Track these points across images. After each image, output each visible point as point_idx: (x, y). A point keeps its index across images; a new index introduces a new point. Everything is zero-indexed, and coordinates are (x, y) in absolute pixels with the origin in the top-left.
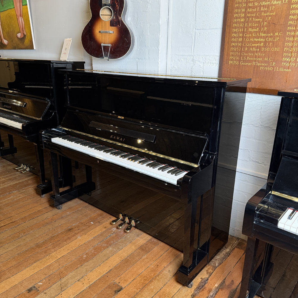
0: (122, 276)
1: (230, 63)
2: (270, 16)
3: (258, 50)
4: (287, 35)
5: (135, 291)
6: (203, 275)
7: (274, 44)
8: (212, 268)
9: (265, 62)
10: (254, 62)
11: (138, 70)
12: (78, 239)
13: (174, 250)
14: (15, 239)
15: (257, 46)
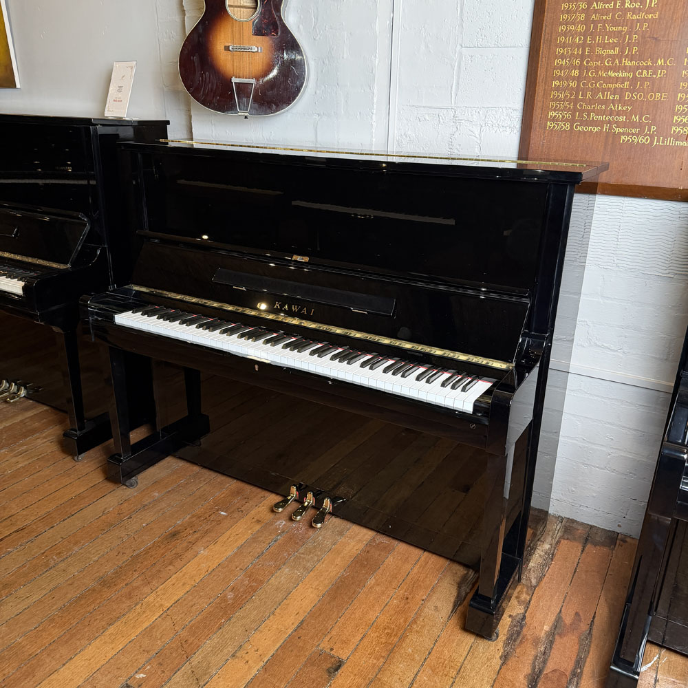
0: (334, 633)
1: (550, 127)
2: (645, 21)
3: (617, 97)
4: (685, 64)
5: (375, 664)
6: (513, 608)
7: (653, 84)
8: (525, 589)
9: (633, 125)
10: (607, 126)
11: (316, 141)
12: (199, 556)
13: (433, 559)
14: (41, 572)
15: (615, 88)
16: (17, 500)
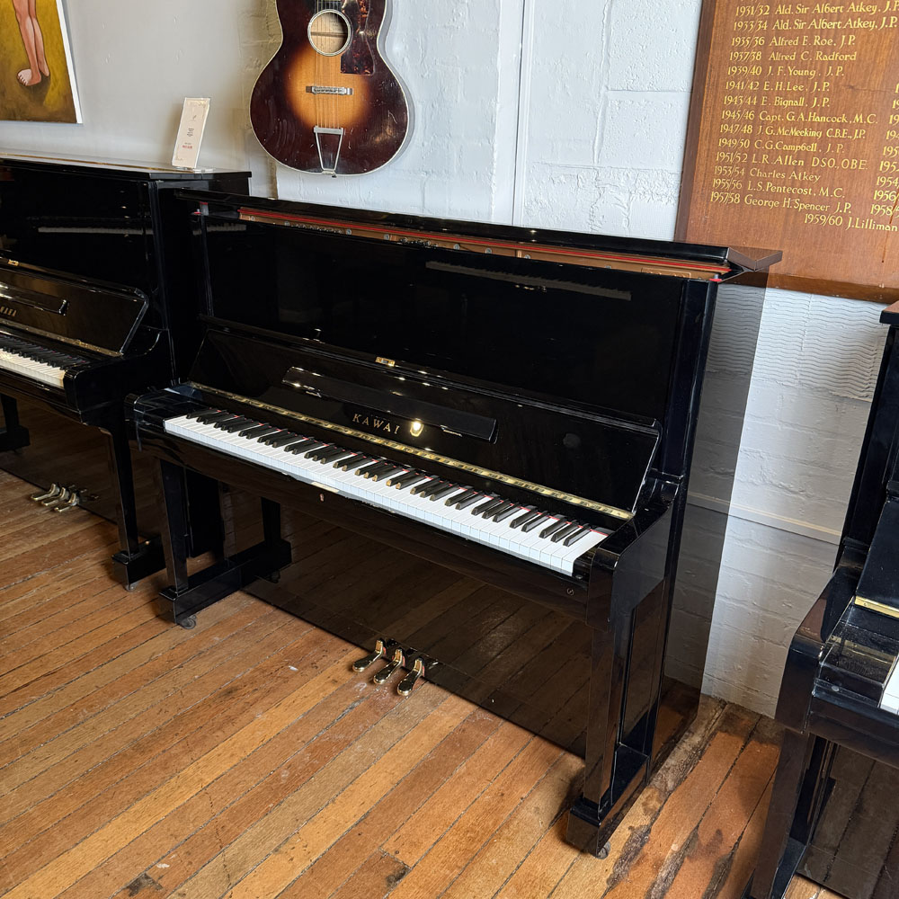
0: (403, 831)
1: (714, 199)
2: (840, 63)
3: (801, 162)
4: (891, 122)
6: (636, 817)
7: (848, 148)
8: (657, 794)
9: (821, 201)
10: (787, 200)
12: (256, 721)
13: (544, 746)
14: (67, 729)
15: (799, 151)
16: (52, 636)
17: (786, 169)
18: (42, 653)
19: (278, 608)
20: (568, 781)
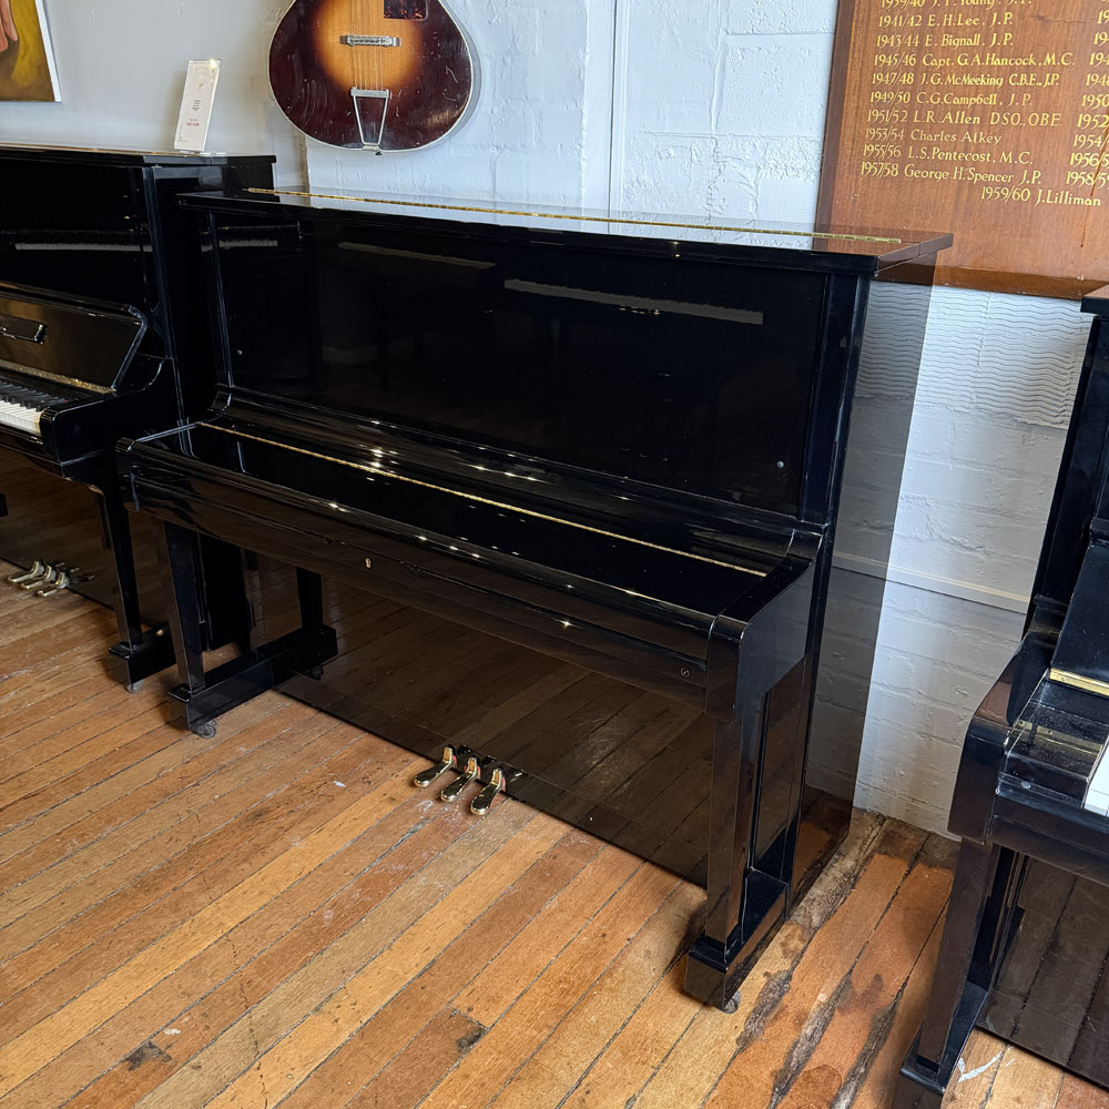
0: (478, 983)
1: (866, 171)
3: (977, 120)
4: (1092, 63)
5: (533, 1038)
6: (772, 961)
7: (1037, 98)
8: (799, 932)
9: (1003, 169)
10: (959, 170)
12: (292, 850)
13: (657, 874)
14: (51, 864)
15: (974, 105)
16: (33, 750)
17: (957, 129)
18: (20, 770)
19: (321, 710)
20: (687, 918)
